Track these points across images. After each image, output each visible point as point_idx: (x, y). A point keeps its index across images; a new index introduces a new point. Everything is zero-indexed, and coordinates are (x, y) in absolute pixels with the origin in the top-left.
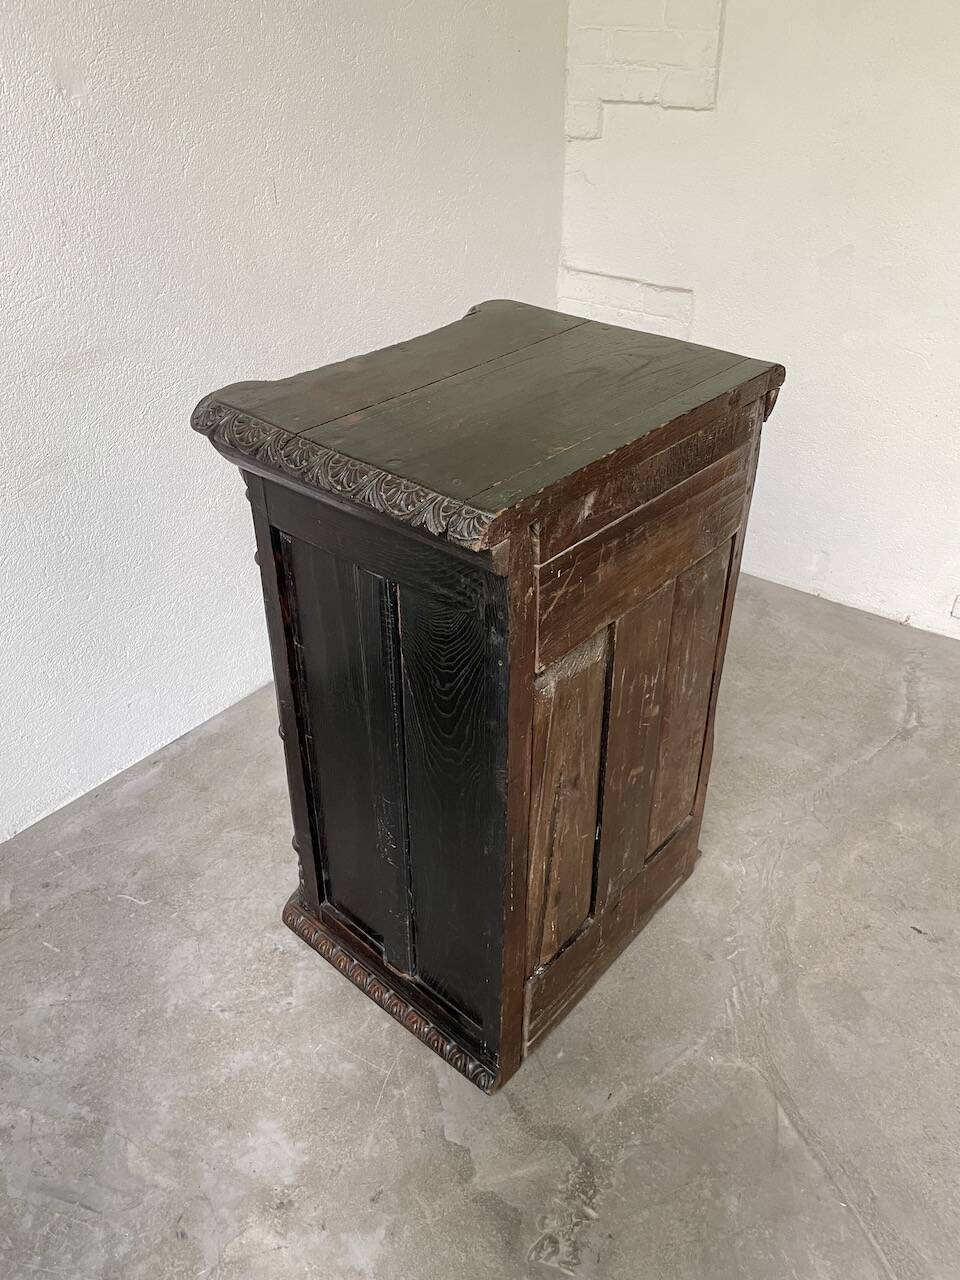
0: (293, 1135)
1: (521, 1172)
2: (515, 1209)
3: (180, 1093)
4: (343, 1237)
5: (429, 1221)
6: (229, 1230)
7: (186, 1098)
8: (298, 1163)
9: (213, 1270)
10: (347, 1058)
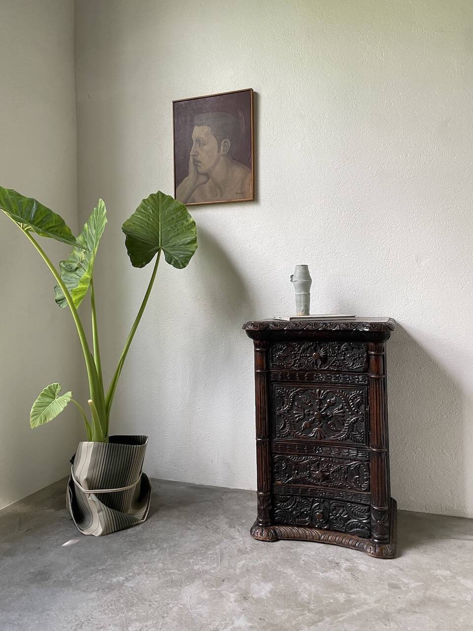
0: (271, 592)
3: (267, 563)
4: (243, 615)
6: (230, 590)
8: (262, 596)
9: (216, 591)
10: (309, 595)
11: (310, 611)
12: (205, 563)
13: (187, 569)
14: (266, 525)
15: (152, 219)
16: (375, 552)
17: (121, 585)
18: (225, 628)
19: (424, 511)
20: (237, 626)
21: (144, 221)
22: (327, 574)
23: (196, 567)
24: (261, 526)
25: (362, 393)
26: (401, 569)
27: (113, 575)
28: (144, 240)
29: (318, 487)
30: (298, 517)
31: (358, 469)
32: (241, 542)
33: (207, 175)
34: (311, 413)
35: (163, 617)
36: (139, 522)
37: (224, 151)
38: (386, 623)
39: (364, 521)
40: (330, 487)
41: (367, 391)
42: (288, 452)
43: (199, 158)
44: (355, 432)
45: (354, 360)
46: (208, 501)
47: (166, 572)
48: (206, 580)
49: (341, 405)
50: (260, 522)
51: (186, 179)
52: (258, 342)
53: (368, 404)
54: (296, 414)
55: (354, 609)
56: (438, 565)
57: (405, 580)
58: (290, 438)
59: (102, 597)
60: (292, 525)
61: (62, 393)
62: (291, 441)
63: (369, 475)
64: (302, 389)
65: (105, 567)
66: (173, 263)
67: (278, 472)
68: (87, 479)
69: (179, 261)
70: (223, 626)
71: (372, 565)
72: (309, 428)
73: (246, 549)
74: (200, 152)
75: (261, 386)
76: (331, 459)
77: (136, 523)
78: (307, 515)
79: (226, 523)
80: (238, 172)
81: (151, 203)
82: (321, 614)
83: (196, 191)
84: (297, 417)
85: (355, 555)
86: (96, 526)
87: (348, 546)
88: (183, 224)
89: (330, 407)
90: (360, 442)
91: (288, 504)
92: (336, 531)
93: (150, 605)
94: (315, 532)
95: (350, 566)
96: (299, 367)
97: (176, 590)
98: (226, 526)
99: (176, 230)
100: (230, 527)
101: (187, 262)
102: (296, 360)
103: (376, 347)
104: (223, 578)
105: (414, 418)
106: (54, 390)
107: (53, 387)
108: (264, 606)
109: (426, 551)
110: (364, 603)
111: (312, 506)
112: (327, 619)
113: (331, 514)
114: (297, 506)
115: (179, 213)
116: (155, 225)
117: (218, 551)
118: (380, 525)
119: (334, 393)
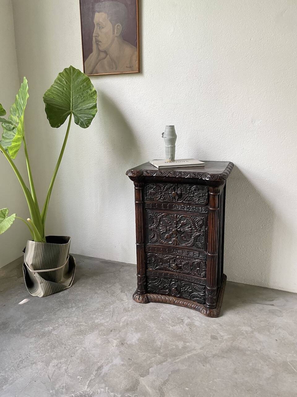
0: (138, 339)
1: (147, 388)
2: (137, 389)
3: (140, 319)
4: (119, 356)
5: (128, 371)
6: (114, 338)
7: (140, 320)
8: (132, 343)
9: (106, 338)
10: (161, 343)
11: (159, 354)
12: (102, 318)
13: (91, 322)
14: (142, 294)
15: (65, 89)
16: (207, 313)
17: (50, 332)
18: (107, 365)
19: (243, 282)
20: (115, 363)
21: (60, 90)
22: (175, 328)
23: (96, 321)
24: (139, 294)
25: (204, 218)
26: (221, 325)
27: (47, 326)
28: (60, 106)
29: (175, 273)
30: (162, 289)
31: (199, 264)
32: (127, 304)
33: (105, 52)
34: (171, 229)
35: (71, 356)
36: (67, 288)
37: (117, 33)
38: (204, 365)
39: (201, 294)
40: (182, 273)
41: (207, 218)
42: (155, 252)
43: (99, 39)
44: (198, 242)
45: (199, 197)
46: (111, 273)
47: (78, 324)
48: (101, 331)
49: (190, 225)
50: (139, 292)
51: (91, 55)
52: (136, 183)
53: (207, 226)
54: (161, 229)
55: (187, 353)
56: (244, 323)
57: (222, 334)
58: (157, 244)
59: (37, 341)
60: (158, 294)
61: (9, 215)
62: (157, 246)
63: (206, 268)
64: (166, 214)
65: (42, 320)
66: (79, 124)
67: (150, 263)
68: (32, 265)
69: (84, 123)
70: (106, 363)
71: (203, 322)
72: (169, 238)
73: (129, 308)
74: (100, 33)
75: (139, 212)
76: (183, 257)
77: (65, 288)
78: (167, 288)
79: (120, 289)
80: (128, 50)
81: (64, 76)
82: (166, 356)
83: (98, 65)
84: (162, 231)
85: (194, 314)
86: (40, 291)
87: (191, 308)
88: (88, 92)
89: (183, 226)
90: (201, 249)
91: (156, 282)
92: (185, 298)
93: (65, 348)
94: (171, 298)
95: (190, 322)
96: (163, 200)
97: (82, 337)
98: (119, 291)
99: (83, 97)
100: (122, 292)
101: (90, 123)
102: (161, 196)
103: (214, 190)
104: (111, 329)
105: (242, 227)
106: (4, 213)
107: (3, 211)
108: (133, 350)
109: (239, 312)
110: (193, 349)
111: (170, 283)
112: (169, 360)
113: (182, 289)
114: (161, 283)
115: (85, 84)
116: (68, 94)
117: (111, 309)
118: (211, 298)
119: (186, 217)
